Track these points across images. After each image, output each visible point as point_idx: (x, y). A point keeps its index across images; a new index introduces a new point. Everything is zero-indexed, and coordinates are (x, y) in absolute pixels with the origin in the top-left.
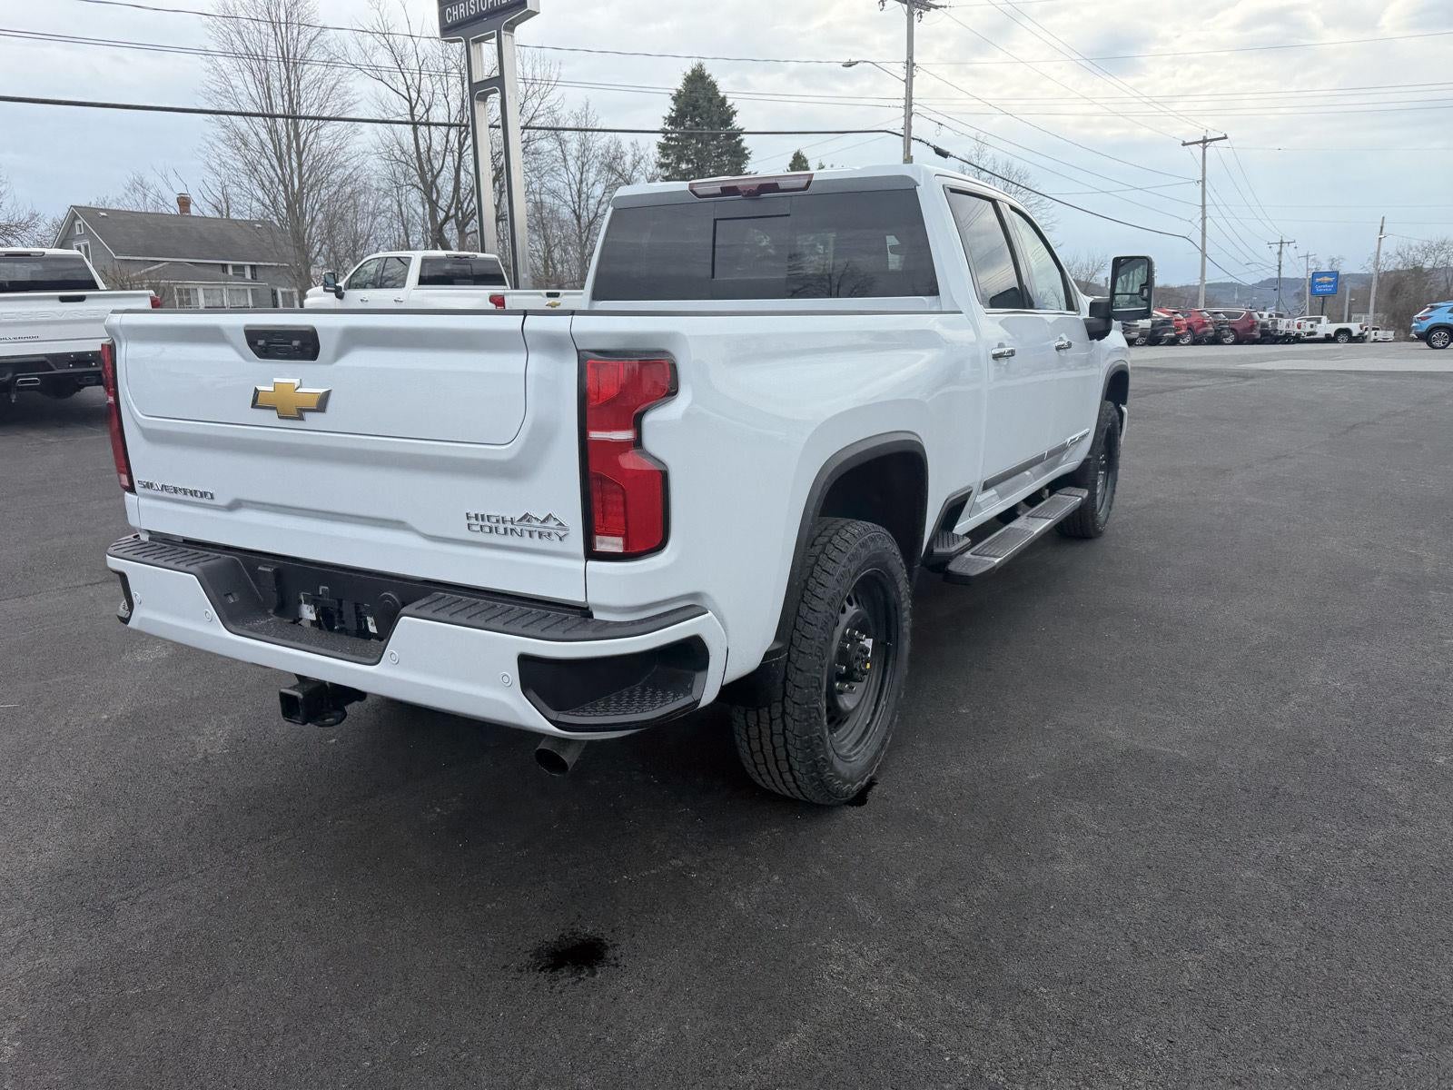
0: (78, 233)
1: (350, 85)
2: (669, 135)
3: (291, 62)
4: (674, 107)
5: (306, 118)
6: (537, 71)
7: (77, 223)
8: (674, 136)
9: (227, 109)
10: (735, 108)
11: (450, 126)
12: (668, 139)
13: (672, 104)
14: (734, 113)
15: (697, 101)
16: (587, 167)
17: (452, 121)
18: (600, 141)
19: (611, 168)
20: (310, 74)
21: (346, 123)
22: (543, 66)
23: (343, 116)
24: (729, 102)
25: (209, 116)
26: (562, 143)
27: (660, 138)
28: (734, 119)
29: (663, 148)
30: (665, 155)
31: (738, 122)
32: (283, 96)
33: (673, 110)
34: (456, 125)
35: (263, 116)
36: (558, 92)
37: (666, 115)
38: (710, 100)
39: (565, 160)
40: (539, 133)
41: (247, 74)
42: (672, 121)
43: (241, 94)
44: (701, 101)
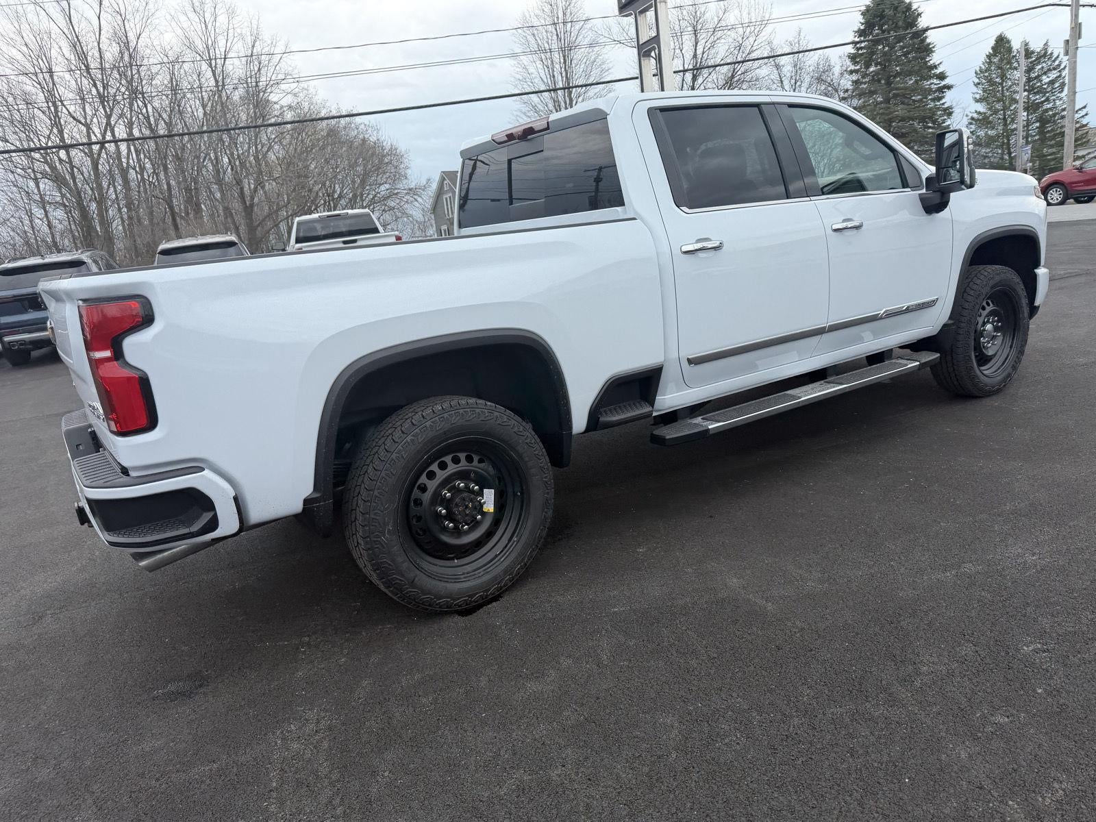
0: (446, 189)
1: (606, 56)
2: (858, 46)
3: (567, 50)
4: (863, 21)
5: (576, 87)
6: (753, 14)
7: (445, 182)
8: (863, 45)
9: (527, 91)
10: (920, 10)
11: (685, 71)
12: (858, 49)
13: (861, 19)
14: (919, 15)
15: (884, 11)
16: (798, 83)
17: (686, 68)
18: (811, 60)
19: (820, 80)
20: (577, 55)
21: (604, 85)
22: (757, 10)
23: (601, 81)
24: (914, 7)
25: (515, 97)
26: (778, 67)
27: (850, 49)
28: (919, 19)
29: (853, 58)
30: (855, 63)
31: (922, 23)
32: (562, 74)
33: (863, 24)
34: (691, 70)
35: (549, 91)
36: (769, 28)
37: (856, 29)
38: (896, 8)
39: (782, 82)
40: (757, 64)
41: (538, 62)
42: (861, 33)
43: (535, 77)
44: (887, 11)
